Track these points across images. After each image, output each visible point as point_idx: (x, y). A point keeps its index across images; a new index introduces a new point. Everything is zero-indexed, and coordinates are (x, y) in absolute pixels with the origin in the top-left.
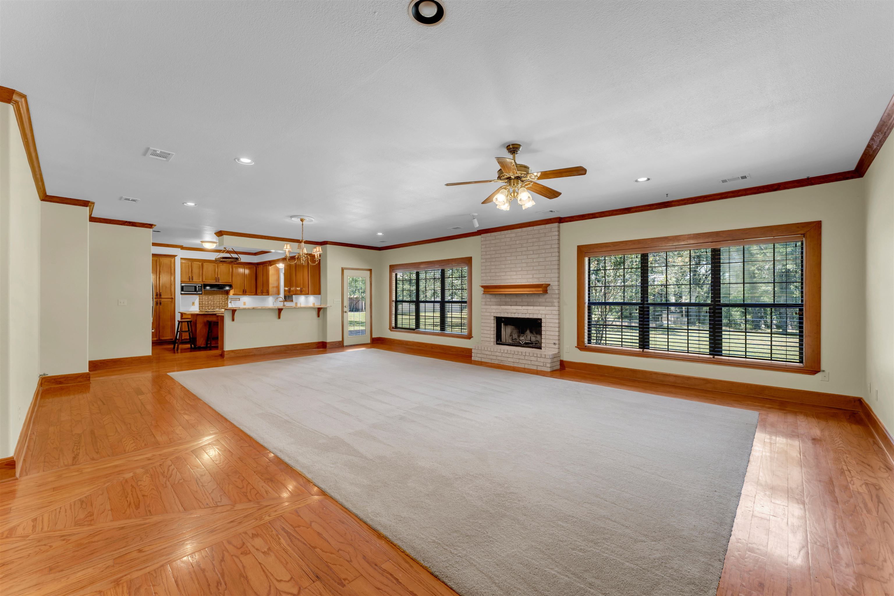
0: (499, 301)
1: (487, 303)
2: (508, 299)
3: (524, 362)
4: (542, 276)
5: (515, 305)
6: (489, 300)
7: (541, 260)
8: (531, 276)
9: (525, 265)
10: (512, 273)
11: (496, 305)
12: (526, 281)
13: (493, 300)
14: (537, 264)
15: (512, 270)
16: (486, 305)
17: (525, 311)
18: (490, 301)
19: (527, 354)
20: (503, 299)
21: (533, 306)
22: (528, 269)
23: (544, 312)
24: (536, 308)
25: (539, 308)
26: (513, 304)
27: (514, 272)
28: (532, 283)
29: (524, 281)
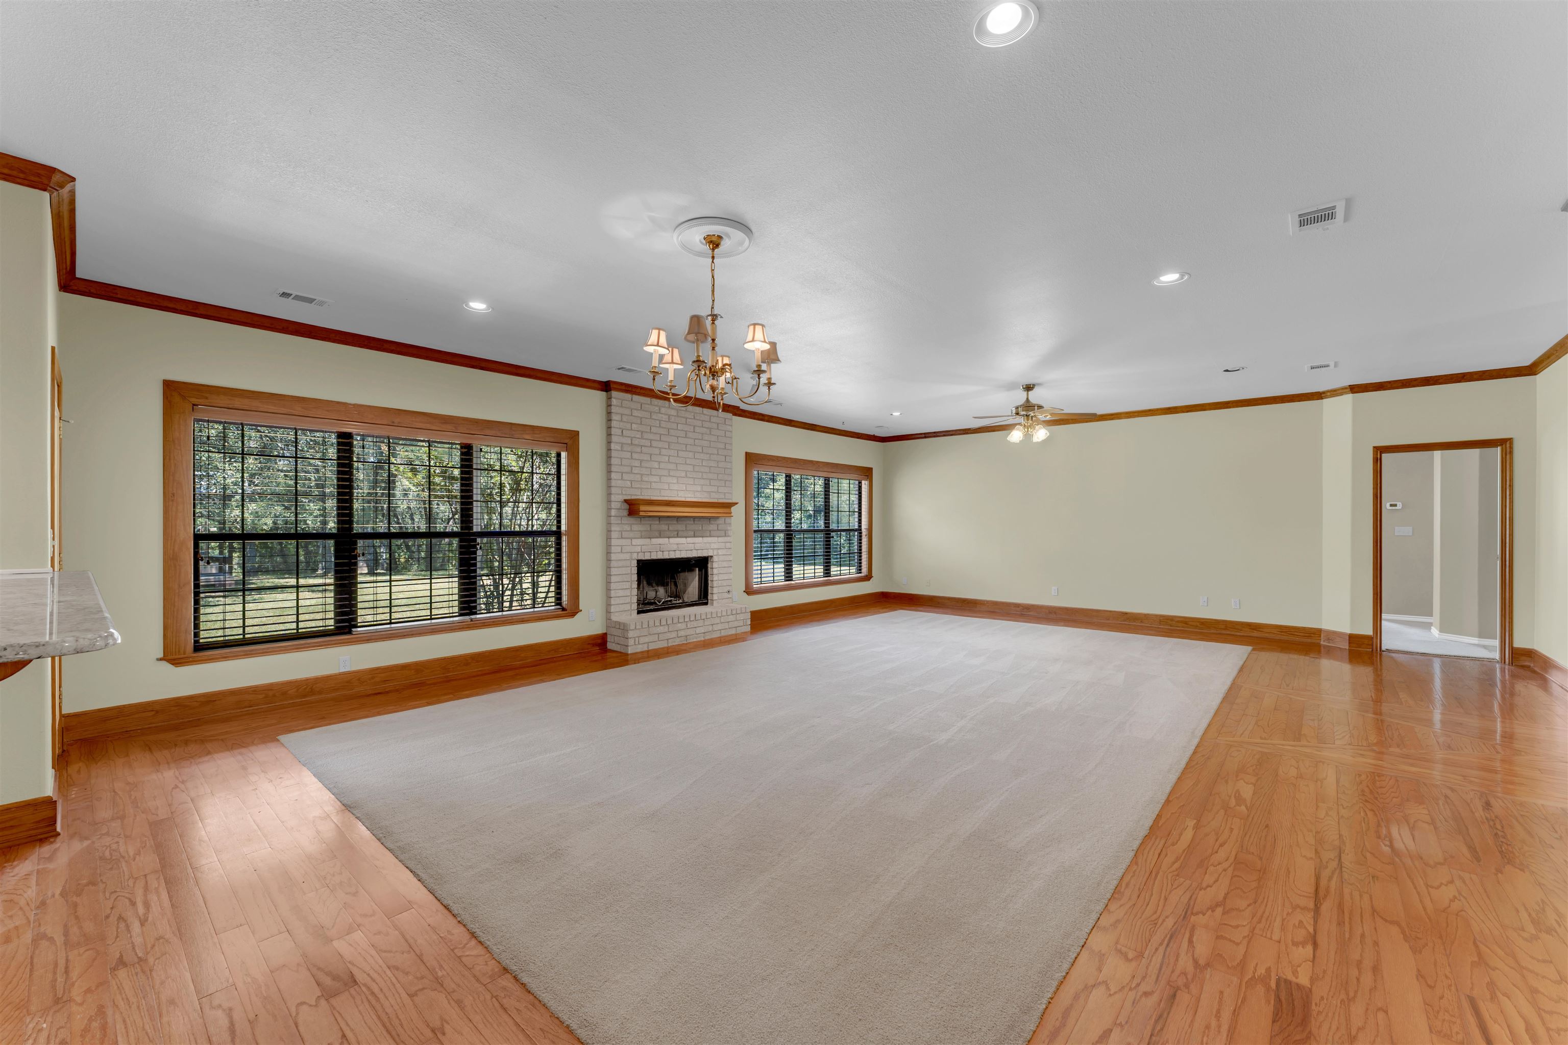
0: (649, 529)
1: (625, 534)
2: (663, 526)
3: (720, 627)
4: (714, 489)
5: (676, 536)
6: (627, 528)
7: (713, 464)
8: (699, 488)
9: (690, 468)
10: (670, 480)
11: (641, 538)
12: (693, 496)
13: (635, 527)
14: (707, 470)
15: (672, 474)
16: (622, 538)
17: (691, 546)
18: (631, 530)
19: (698, 617)
20: (656, 526)
21: (702, 537)
22: (695, 477)
23: (715, 546)
24: (706, 540)
25: (709, 539)
26: (672, 535)
27: (674, 478)
28: (700, 500)
29: (689, 496)
